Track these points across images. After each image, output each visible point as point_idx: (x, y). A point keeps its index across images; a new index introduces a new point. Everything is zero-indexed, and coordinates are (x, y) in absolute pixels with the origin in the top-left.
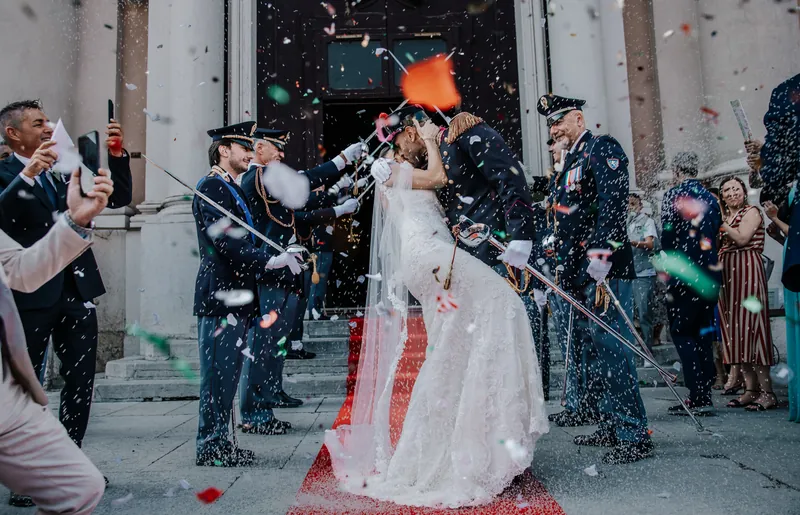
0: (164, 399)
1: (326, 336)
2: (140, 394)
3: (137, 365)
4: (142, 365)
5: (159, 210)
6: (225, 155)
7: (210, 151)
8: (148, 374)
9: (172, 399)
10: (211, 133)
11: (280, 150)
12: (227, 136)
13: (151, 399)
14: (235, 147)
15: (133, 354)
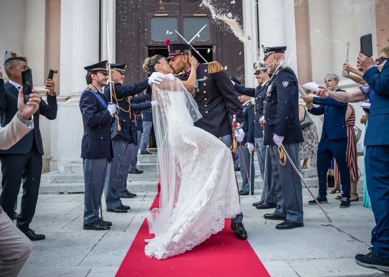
0: (69, 193)
1: (148, 162)
2: (57, 190)
3: (56, 176)
4: (59, 177)
5: (67, 99)
6: (95, 78)
7: (86, 77)
8: (61, 180)
9: (73, 193)
10: (86, 68)
11: (122, 74)
12: (95, 69)
13: (63, 193)
14: (99, 74)
15: (53, 170)
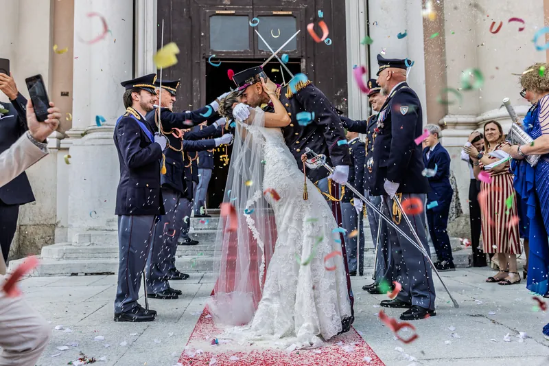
0: (86, 274)
1: (206, 229)
2: (68, 270)
3: (66, 250)
4: (69, 249)
5: (83, 135)
6: (137, 99)
7: (124, 97)
8: (74, 255)
9: (92, 274)
10: (124, 84)
11: (172, 95)
12: (137, 86)
13: (76, 274)
14: (144, 93)
15: (61, 241)
